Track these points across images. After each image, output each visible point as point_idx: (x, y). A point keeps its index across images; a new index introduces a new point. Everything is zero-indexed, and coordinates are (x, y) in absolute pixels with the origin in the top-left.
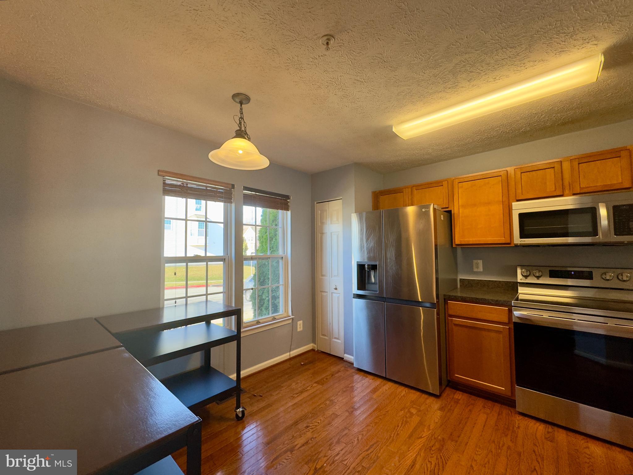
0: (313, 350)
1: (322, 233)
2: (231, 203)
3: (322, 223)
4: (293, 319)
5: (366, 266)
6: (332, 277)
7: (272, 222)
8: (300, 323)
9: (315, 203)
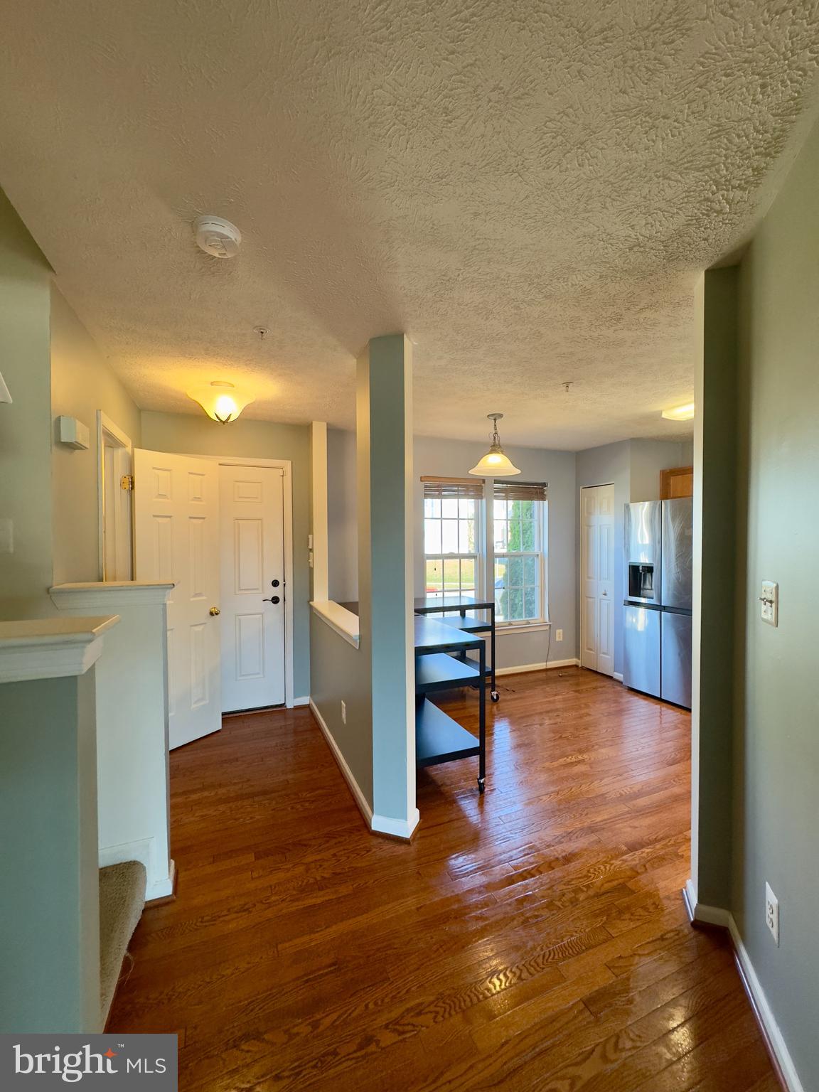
0: (576, 666)
1: (589, 526)
2: (482, 498)
3: (589, 513)
4: (550, 625)
5: (641, 568)
6: (600, 580)
7: (525, 510)
8: (559, 632)
9: (581, 487)
